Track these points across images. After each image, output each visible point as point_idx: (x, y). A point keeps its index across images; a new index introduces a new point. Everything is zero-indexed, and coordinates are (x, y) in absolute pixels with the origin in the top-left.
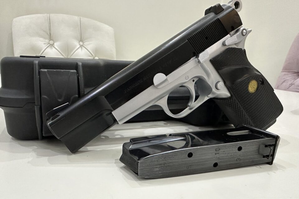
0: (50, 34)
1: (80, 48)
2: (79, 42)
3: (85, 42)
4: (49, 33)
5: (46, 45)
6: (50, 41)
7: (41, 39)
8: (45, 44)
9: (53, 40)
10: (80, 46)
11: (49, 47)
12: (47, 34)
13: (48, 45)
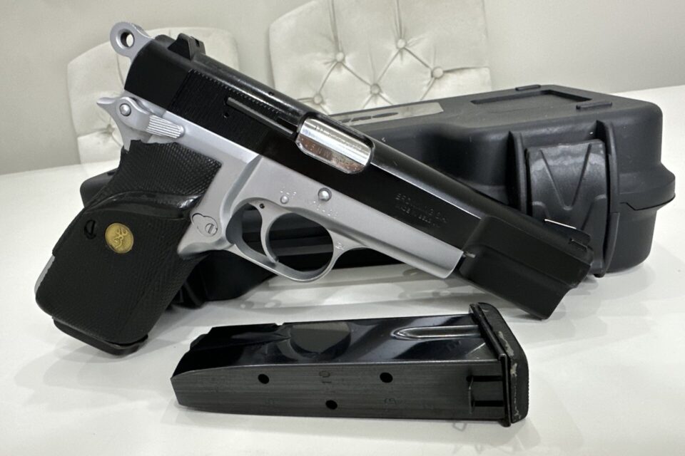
0: (336, 38)
1: (399, 56)
2: (397, 42)
3: (409, 40)
4: (332, 37)
5: (329, 65)
6: (336, 54)
7: (319, 55)
8: (326, 63)
9: (342, 51)
10: (397, 51)
11: (336, 69)
12: (330, 39)
13: (333, 65)
